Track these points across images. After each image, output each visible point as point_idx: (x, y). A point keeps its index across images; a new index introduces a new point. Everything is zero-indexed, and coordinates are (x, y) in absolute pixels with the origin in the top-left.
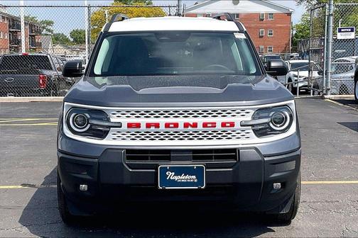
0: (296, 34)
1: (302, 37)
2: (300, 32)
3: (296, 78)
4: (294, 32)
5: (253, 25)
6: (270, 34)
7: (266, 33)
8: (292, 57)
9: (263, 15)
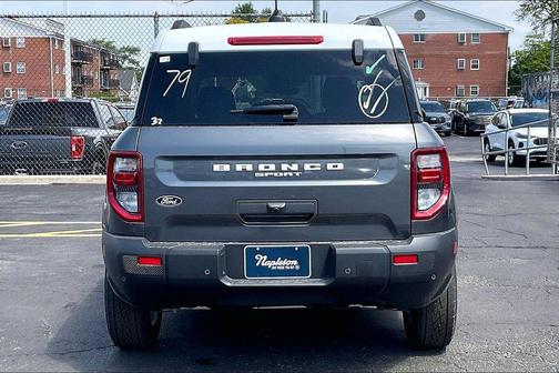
0: (515, 66)
1: (526, 70)
2: (522, 63)
3: (521, 140)
4: (513, 63)
5: (446, 53)
6: (473, 67)
7: (468, 64)
8: (510, 103)
9: (462, 36)
